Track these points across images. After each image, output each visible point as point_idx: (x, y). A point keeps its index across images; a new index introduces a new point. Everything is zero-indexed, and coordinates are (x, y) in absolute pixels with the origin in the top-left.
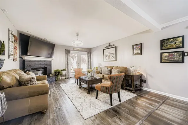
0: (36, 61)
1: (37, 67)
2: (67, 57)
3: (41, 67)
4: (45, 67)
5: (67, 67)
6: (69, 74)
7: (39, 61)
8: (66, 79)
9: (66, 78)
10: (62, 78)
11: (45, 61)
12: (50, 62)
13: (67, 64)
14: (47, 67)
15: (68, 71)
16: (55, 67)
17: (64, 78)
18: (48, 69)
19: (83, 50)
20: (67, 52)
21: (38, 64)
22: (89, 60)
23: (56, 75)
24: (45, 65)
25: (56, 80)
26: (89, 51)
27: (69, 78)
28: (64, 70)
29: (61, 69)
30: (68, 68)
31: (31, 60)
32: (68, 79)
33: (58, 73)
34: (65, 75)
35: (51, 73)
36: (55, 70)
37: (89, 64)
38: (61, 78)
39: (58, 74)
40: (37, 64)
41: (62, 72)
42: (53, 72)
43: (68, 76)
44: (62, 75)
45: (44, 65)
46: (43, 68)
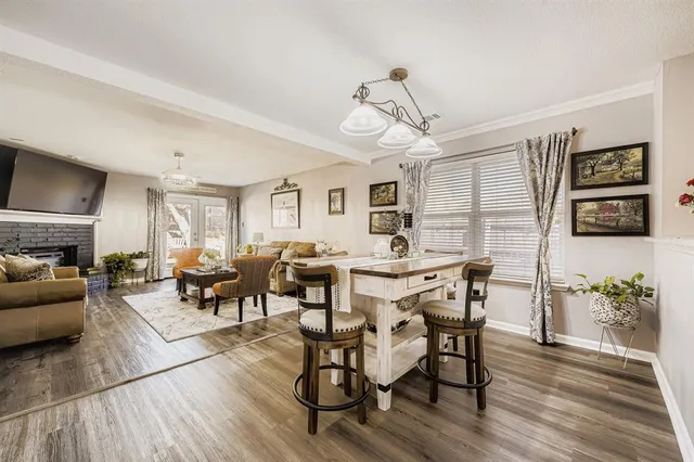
0: (36, 224)
1: (39, 245)
2: (153, 214)
3: (55, 244)
4: (70, 244)
5: (151, 244)
6: (161, 268)
7: (46, 227)
8: (148, 284)
9: (147, 282)
10: (135, 281)
11: (68, 226)
12: (90, 229)
13: (152, 236)
14: (76, 244)
15: (156, 258)
16: (105, 246)
17: (142, 280)
18: (79, 252)
19: (214, 191)
20: (154, 196)
21: (45, 235)
22: (235, 222)
23: (109, 270)
24: (68, 239)
25: (110, 287)
26: (235, 197)
27: (159, 280)
28: (140, 255)
29: (128, 251)
30: (157, 249)
31: (18, 223)
32: (155, 285)
33: (118, 266)
34: (146, 270)
35: (93, 266)
36: (107, 254)
37: (235, 237)
38: (128, 281)
39: (119, 268)
40: (39, 235)
41: (134, 261)
42: (97, 261)
43: (156, 273)
44: (133, 271)
45: (64, 239)
46: (61, 249)
